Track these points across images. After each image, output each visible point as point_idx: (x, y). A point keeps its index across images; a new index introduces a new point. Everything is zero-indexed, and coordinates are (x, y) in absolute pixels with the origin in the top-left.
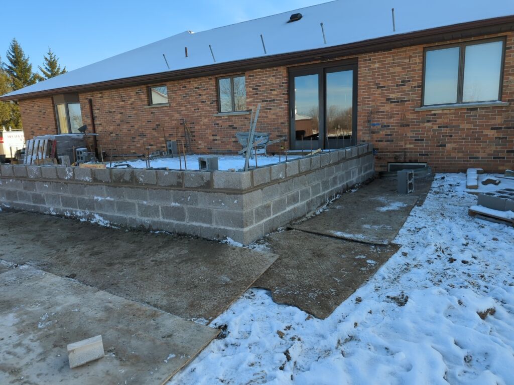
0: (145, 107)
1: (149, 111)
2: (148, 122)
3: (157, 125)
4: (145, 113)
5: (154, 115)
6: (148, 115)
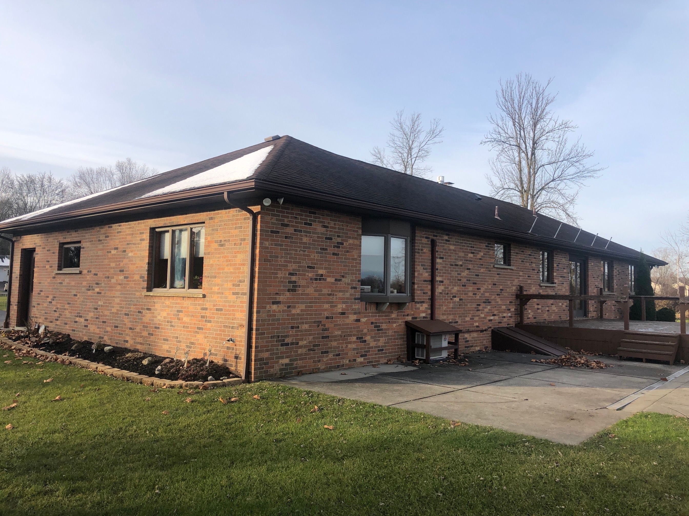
1: (496, 271)
3: (501, 290)
4: (492, 274)
5: (499, 277)
6: (494, 277)
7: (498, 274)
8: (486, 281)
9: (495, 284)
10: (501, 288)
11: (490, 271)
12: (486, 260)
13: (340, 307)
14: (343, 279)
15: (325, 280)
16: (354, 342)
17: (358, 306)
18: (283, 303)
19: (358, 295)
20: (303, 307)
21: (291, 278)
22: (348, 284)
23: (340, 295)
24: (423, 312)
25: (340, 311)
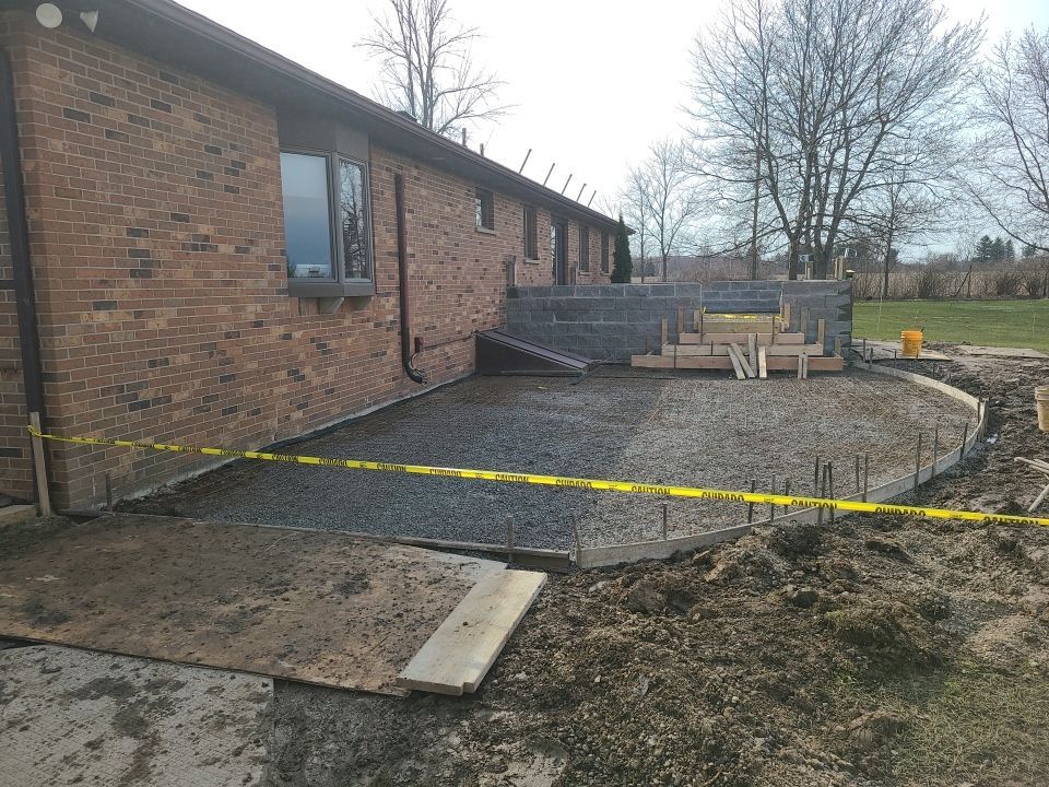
4: (474, 242)
5: (482, 248)
6: (476, 247)
8: (468, 256)
9: (478, 261)
10: (484, 266)
11: (471, 237)
12: (466, 219)
13: (252, 310)
14: (253, 249)
15: (216, 249)
16: (283, 382)
17: (285, 306)
18: (123, 305)
19: (284, 283)
20: (172, 313)
21: (134, 243)
22: (264, 260)
23: (249, 283)
24: (390, 312)
25: (252, 318)
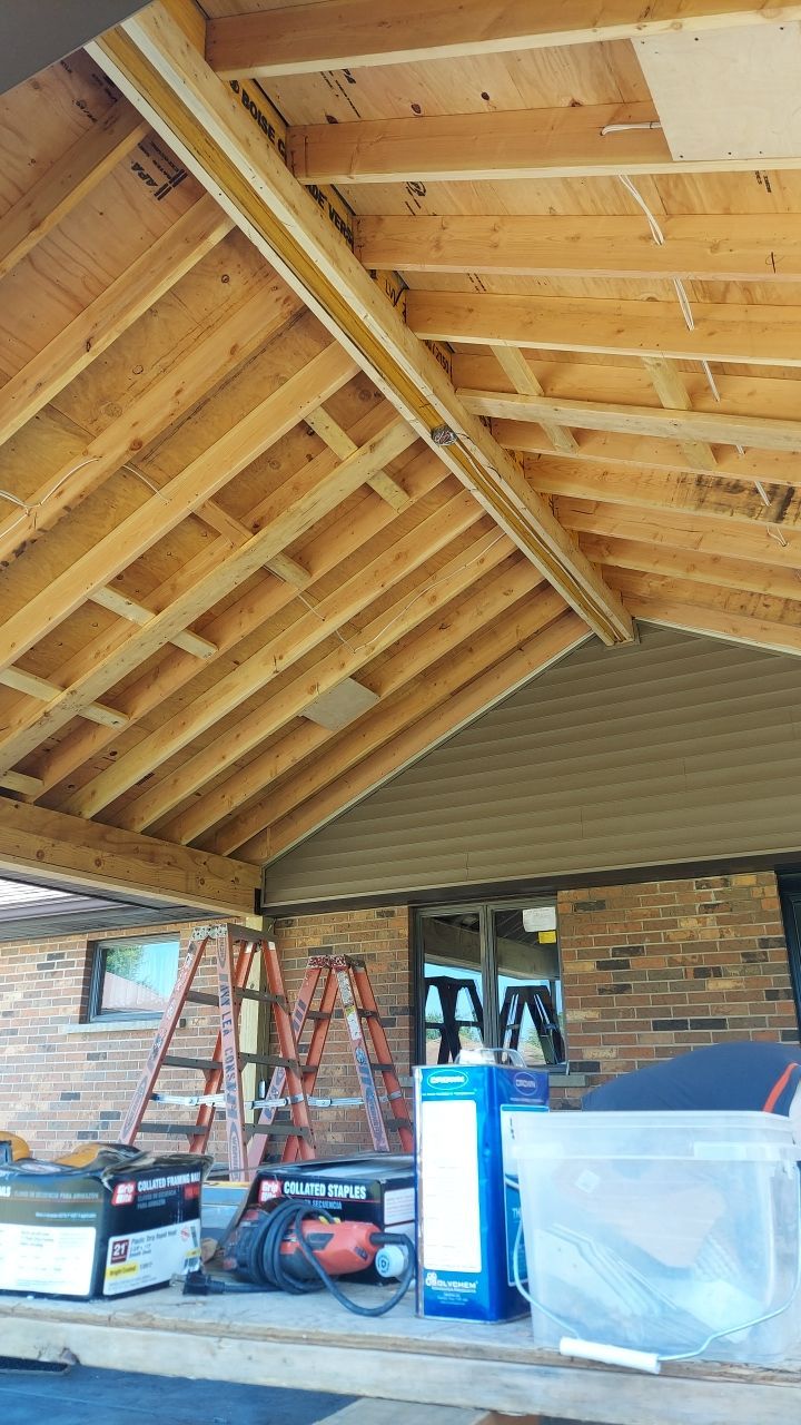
0: (64, 1029)
1: (82, 1047)
2: (66, 1097)
3: (105, 1115)
4: (61, 1058)
5: (99, 1066)
6: (70, 1067)
7: (90, 1057)
8: (28, 1088)
9: (77, 1096)
10: (108, 1106)
11: (49, 1049)
12: (35, 1013)
